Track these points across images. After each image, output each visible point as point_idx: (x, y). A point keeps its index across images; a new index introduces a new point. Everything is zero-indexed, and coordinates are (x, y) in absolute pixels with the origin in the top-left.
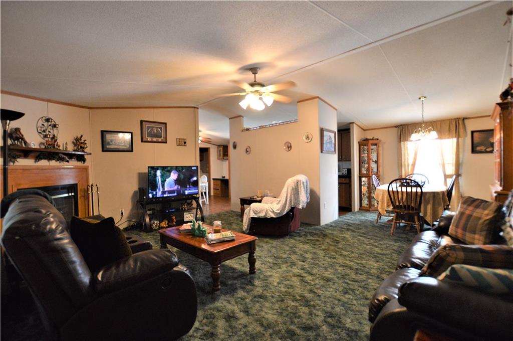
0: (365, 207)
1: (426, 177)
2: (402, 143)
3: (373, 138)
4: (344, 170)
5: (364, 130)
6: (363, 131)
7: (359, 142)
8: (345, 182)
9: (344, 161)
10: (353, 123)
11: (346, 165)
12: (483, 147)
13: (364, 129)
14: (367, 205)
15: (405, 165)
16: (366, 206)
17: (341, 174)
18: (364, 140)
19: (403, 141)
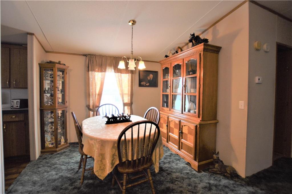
0: (50, 148)
1: (116, 107)
2: (90, 72)
3: (59, 62)
4: (15, 101)
5: (47, 52)
6: (45, 52)
7: (39, 64)
8: (17, 119)
9: (15, 88)
10: (32, 34)
11: (17, 94)
12: (144, 82)
13: (47, 50)
14: (52, 144)
15: (93, 95)
16: (50, 146)
17: (8, 107)
18: (48, 62)
19: (91, 71)
